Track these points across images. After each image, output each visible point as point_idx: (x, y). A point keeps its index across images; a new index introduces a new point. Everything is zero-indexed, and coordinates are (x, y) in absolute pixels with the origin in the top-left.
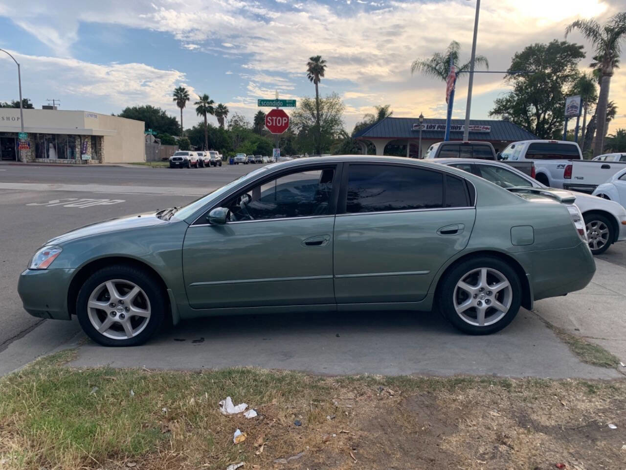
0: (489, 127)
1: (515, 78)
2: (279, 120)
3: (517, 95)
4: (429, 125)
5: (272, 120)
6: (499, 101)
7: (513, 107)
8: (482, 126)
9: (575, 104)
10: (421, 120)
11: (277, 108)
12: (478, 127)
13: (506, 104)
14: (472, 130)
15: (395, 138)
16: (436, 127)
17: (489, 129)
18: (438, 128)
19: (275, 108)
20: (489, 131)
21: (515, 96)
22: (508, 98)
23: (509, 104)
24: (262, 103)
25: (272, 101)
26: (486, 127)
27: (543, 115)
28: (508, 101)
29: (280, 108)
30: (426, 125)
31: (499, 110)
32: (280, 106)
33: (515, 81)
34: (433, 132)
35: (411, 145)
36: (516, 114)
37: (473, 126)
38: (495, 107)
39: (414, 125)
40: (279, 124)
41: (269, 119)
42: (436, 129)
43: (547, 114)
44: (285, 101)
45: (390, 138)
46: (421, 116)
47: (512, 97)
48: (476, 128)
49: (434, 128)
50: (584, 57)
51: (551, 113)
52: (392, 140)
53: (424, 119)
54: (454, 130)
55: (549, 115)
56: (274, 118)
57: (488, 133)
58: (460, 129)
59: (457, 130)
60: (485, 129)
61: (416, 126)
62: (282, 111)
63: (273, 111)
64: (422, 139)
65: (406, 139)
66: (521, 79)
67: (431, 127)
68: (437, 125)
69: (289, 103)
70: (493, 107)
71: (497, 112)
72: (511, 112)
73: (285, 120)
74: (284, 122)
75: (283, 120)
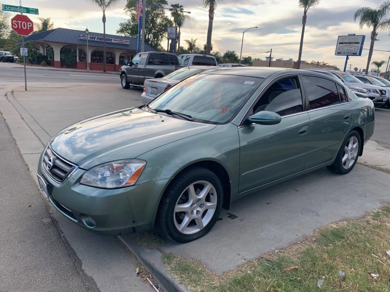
0: (128, 41)
1: (130, 11)
2: (24, 24)
3: (132, 22)
4: (91, 36)
5: (18, 24)
6: (122, 25)
7: (130, 29)
8: (125, 40)
9: (173, 32)
10: (87, 32)
11: (22, 14)
12: (122, 41)
13: (126, 27)
14: (119, 42)
15: (69, 43)
16: (96, 38)
17: (128, 42)
18: (97, 39)
19: (19, 14)
20: (129, 44)
21: (131, 22)
22: (127, 23)
23: (128, 27)
24: (6, 7)
25: (17, 7)
26: (127, 41)
27: (147, 35)
28: (127, 25)
29: (24, 14)
30: (89, 36)
31: (122, 30)
32: (24, 12)
33: (130, 13)
34: (94, 41)
35: (79, 49)
36: (132, 34)
37: (119, 40)
38: (120, 28)
39: (81, 35)
40: (24, 27)
41: (15, 22)
42: (96, 40)
43: (149, 36)
44: (29, 8)
45: (65, 43)
46: (87, 30)
47: (129, 22)
48: (121, 41)
49: (95, 39)
50: (167, 4)
51: (152, 36)
52: (66, 44)
53: (89, 32)
54: (108, 41)
55: (151, 36)
56: (20, 22)
57: (127, 45)
58: (111, 41)
59: (110, 42)
60: (126, 42)
61: (82, 36)
62: (26, 17)
63: (18, 15)
64: (89, 46)
65: (76, 45)
66: (134, 12)
67: (93, 38)
68: (96, 37)
69: (32, 11)
70: (119, 28)
71: (122, 31)
72: (129, 32)
73: (30, 25)
74: (29, 26)
75: (28, 24)
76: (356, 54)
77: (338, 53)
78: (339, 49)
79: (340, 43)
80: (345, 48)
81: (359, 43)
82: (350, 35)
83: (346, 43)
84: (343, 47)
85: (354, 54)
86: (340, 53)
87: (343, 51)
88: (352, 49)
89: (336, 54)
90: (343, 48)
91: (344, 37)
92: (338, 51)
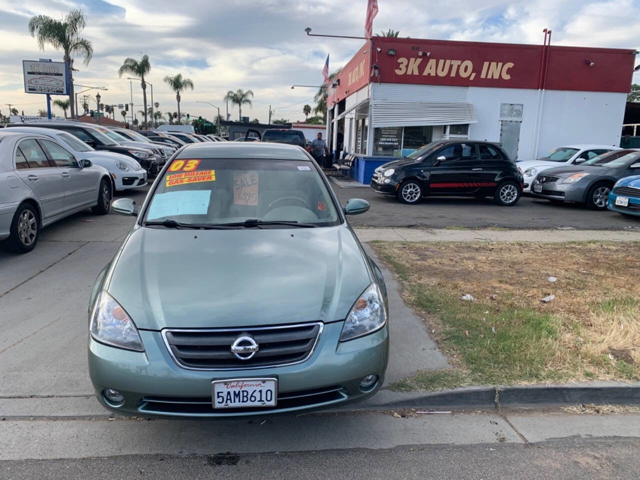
76: (62, 92)
77: (30, 89)
78: (30, 82)
79: (29, 73)
80: (40, 82)
81: (61, 75)
82: (42, 61)
83: (40, 74)
84: (37, 80)
85: (57, 91)
86: (35, 90)
87: (38, 86)
88: (53, 83)
89: (28, 91)
90: (36, 82)
91: (33, 63)
92: (29, 86)
